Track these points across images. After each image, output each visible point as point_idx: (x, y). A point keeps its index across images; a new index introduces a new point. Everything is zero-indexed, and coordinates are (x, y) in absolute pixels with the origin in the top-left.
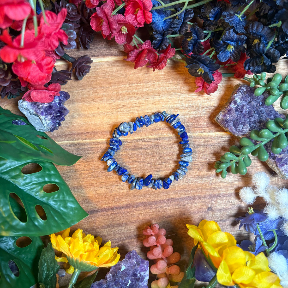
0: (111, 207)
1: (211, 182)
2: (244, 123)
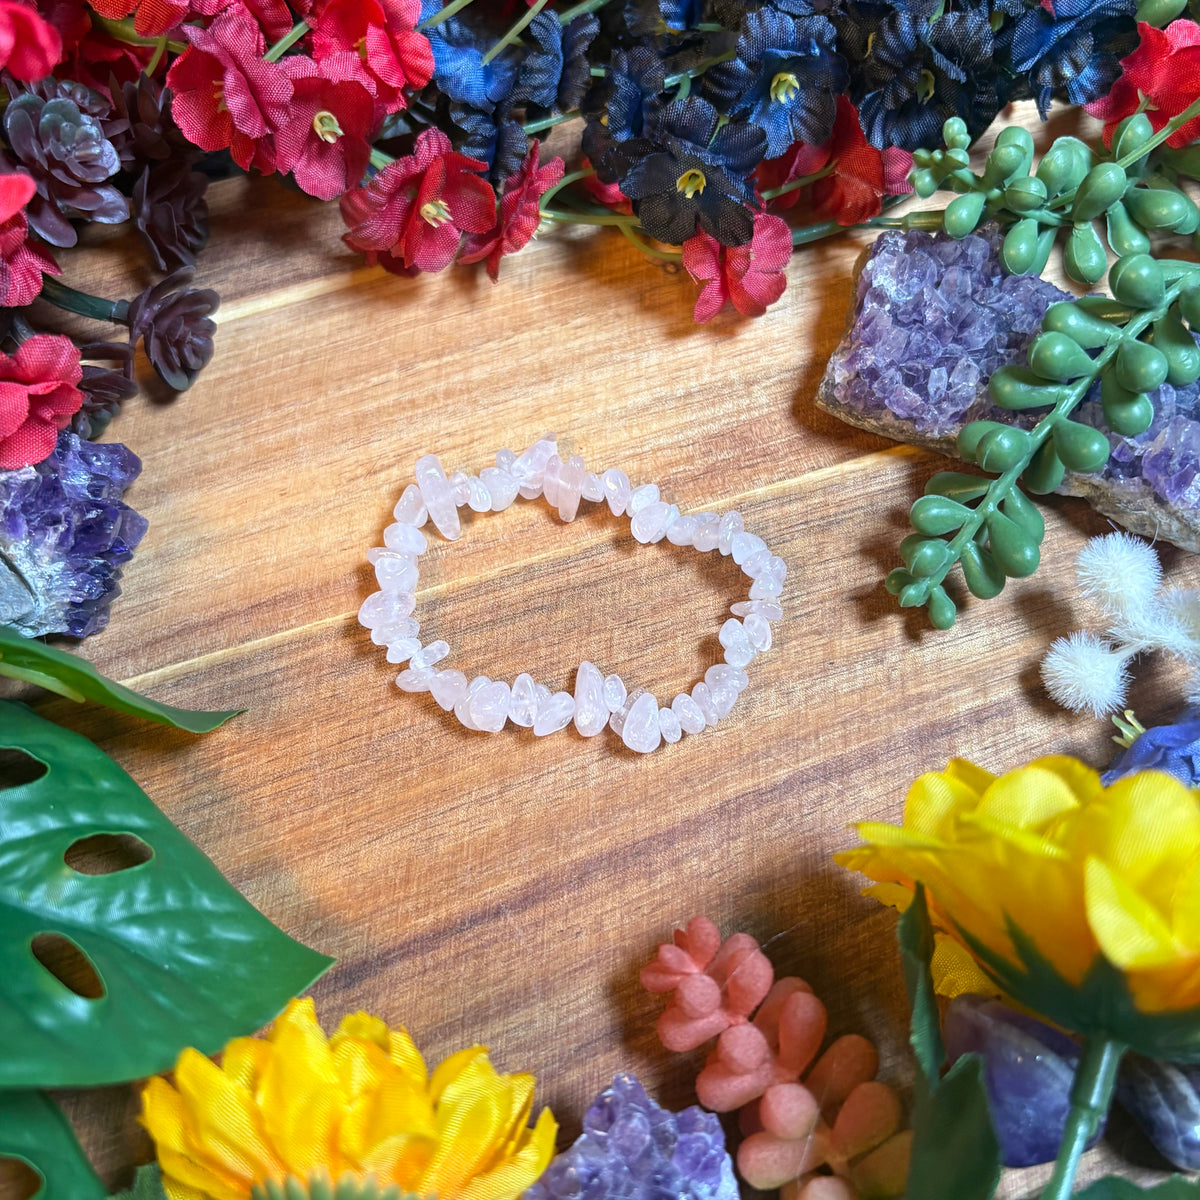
0: (447, 919)
1: (897, 672)
2: (949, 362)
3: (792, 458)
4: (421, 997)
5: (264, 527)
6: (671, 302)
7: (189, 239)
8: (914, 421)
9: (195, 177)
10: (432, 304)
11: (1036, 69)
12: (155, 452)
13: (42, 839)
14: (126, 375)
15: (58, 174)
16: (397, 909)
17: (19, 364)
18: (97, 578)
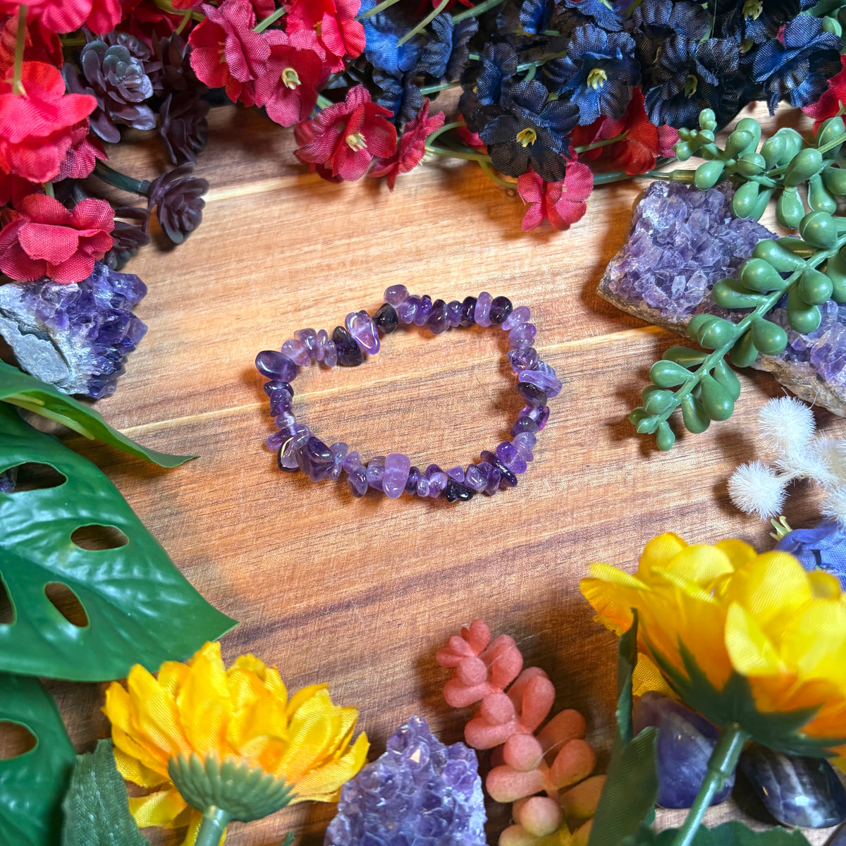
0: (315, 606)
1: (631, 476)
2: (688, 273)
3: (578, 327)
4: (293, 655)
5: (223, 339)
6: (508, 216)
7: (193, 144)
8: (661, 310)
9: (202, 103)
10: (349, 202)
11: (769, 81)
12: (157, 282)
13: (59, 524)
14: (143, 230)
15: (113, 95)
16: (283, 596)
17: (75, 216)
18: (111, 360)
